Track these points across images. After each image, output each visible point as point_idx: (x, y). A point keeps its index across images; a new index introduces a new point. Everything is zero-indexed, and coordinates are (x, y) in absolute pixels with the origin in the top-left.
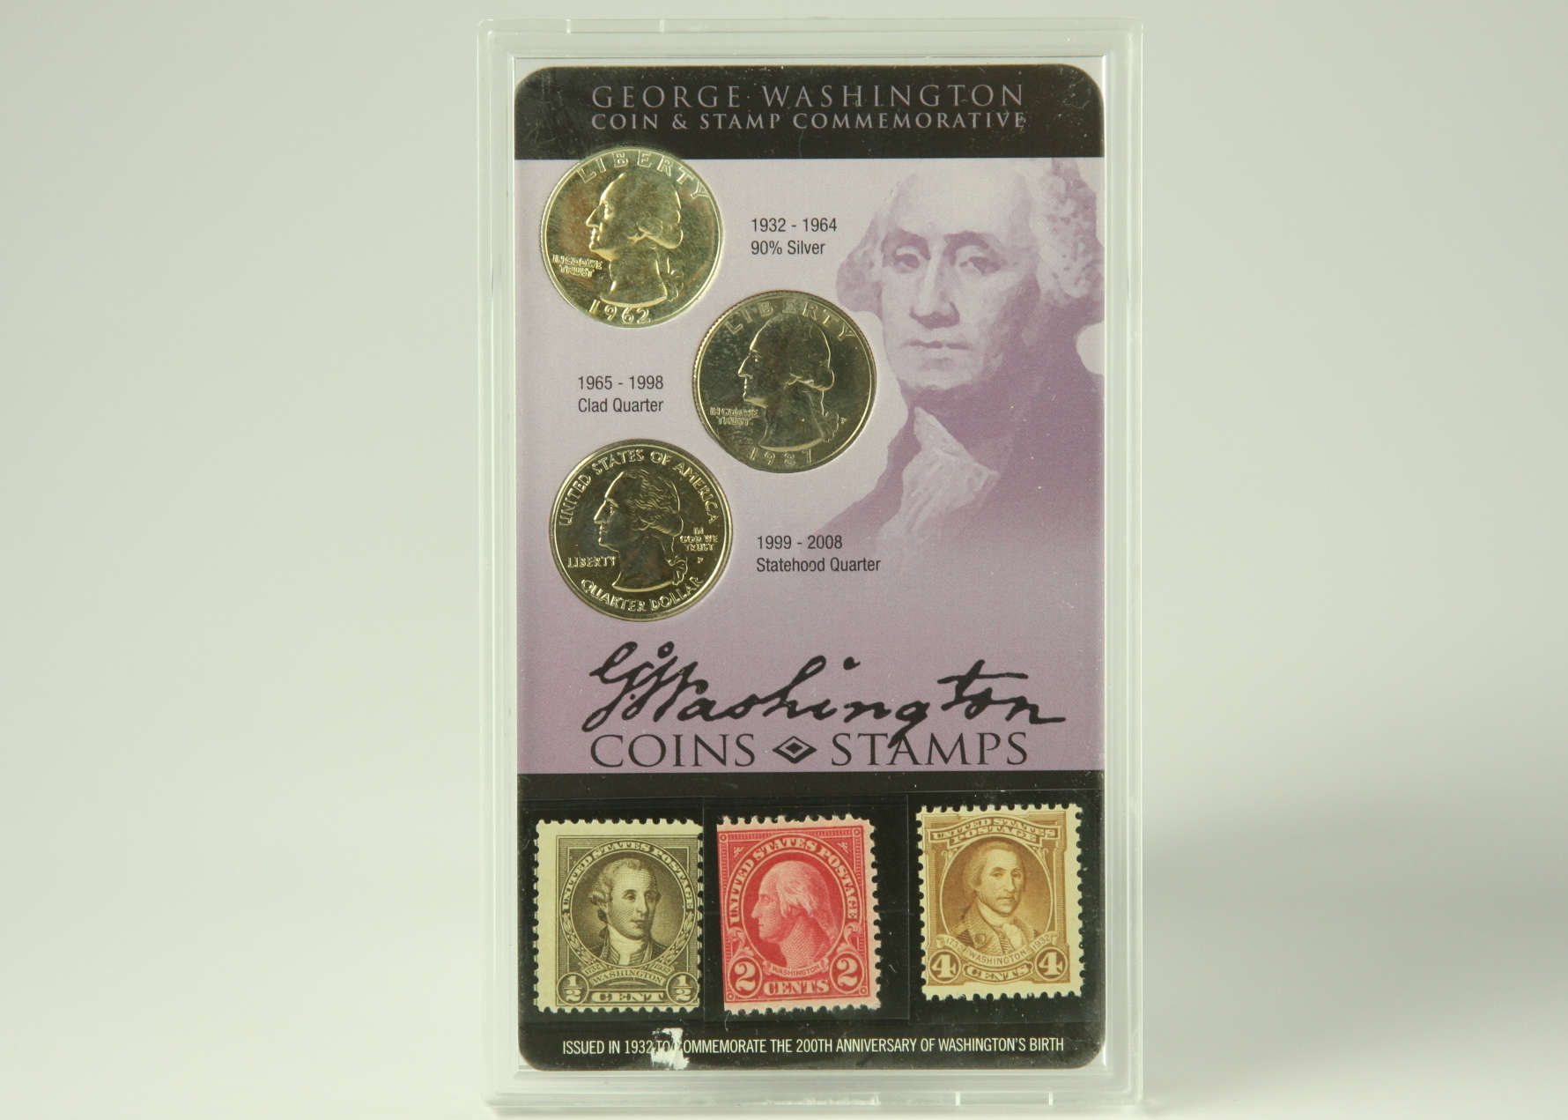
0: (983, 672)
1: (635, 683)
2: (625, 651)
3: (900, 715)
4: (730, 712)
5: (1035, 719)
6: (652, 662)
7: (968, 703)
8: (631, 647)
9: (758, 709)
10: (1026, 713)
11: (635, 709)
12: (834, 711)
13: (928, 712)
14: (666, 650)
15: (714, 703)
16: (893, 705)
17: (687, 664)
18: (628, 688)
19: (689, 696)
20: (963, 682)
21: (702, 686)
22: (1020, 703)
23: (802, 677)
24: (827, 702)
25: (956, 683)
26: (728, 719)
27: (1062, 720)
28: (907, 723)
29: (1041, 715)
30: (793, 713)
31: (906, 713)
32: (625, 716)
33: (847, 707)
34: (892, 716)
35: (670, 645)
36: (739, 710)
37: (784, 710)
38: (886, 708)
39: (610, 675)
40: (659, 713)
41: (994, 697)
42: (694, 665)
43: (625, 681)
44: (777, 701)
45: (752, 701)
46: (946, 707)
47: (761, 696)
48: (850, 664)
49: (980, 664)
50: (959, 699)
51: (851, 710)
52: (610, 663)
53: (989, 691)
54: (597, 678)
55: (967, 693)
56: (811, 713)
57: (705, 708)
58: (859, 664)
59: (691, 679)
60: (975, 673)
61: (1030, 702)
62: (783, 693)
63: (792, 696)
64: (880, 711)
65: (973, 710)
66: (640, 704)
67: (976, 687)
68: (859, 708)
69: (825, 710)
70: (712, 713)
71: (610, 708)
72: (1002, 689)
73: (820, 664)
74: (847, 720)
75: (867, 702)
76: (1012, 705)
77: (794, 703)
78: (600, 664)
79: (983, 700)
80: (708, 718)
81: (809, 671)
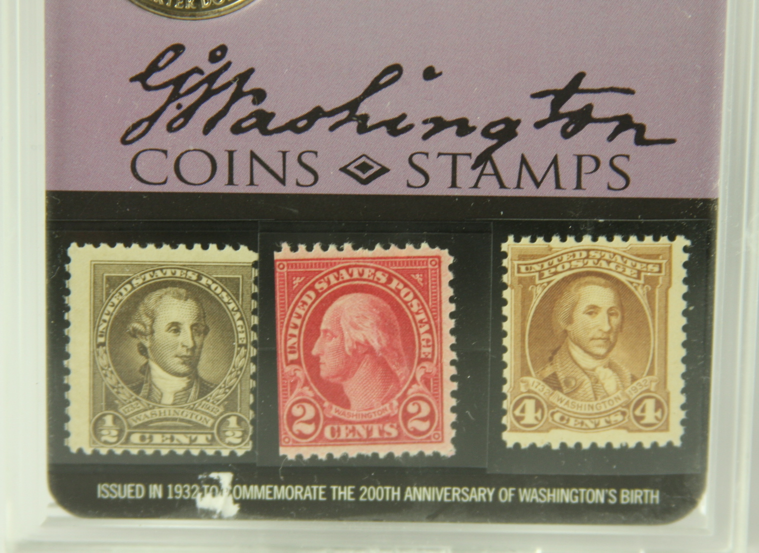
0: (583, 85)
1: (182, 91)
2: (170, 55)
3: (486, 133)
4: (292, 126)
5: (640, 140)
6: (201, 67)
7: (565, 121)
8: (178, 49)
9: (323, 123)
10: (631, 133)
11: (181, 121)
12: (410, 127)
13: (518, 130)
14: (219, 53)
15: (272, 115)
16: (479, 121)
17: (242, 70)
18: (175, 96)
19: (244, 107)
20: (561, 96)
21: (259, 95)
22: (625, 122)
23: (374, 87)
24: (403, 117)
25: (551, 98)
26: (288, 133)
27: (672, 141)
28: (494, 142)
29: (648, 136)
30: (363, 129)
31: (493, 130)
32: (170, 128)
33: (425, 122)
34: (477, 134)
35: (223, 49)
36: (301, 124)
37: (353, 125)
38: (471, 124)
39: (153, 81)
40: (209, 126)
41: (595, 114)
42: (251, 71)
43: (170, 89)
44: (345, 114)
45: (316, 114)
46: (539, 125)
47: (327, 108)
48: (430, 74)
49: (580, 76)
50: (555, 116)
51: (430, 126)
52: (153, 68)
53: (589, 107)
54: (138, 84)
55: (564, 109)
56: (383, 129)
57: (262, 121)
58: (440, 74)
59: (247, 88)
60: (574, 86)
61: (636, 120)
62: (353, 106)
63: (362, 110)
64: (463, 127)
65: (570, 129)
66: (188, 114)
67: (575, 103)
68: (439, 124)
69: (401, 126)
70: (271, 126)
71: (153, 119)
72: (605, 106)
73: (396, 73)
74: (426, 137)
75: (449, 117)
76: (615, 124)
77: (365, 118)
78: (142, 69)
79: (583, 118)
80: (265, 132)
81: (383, 81)
